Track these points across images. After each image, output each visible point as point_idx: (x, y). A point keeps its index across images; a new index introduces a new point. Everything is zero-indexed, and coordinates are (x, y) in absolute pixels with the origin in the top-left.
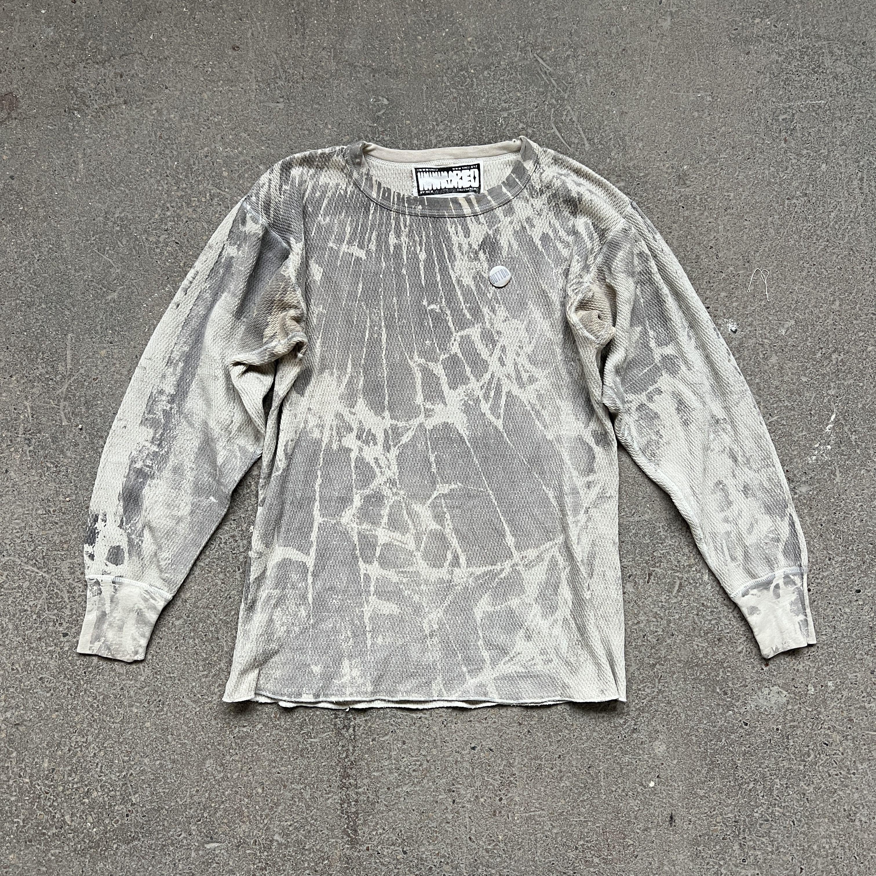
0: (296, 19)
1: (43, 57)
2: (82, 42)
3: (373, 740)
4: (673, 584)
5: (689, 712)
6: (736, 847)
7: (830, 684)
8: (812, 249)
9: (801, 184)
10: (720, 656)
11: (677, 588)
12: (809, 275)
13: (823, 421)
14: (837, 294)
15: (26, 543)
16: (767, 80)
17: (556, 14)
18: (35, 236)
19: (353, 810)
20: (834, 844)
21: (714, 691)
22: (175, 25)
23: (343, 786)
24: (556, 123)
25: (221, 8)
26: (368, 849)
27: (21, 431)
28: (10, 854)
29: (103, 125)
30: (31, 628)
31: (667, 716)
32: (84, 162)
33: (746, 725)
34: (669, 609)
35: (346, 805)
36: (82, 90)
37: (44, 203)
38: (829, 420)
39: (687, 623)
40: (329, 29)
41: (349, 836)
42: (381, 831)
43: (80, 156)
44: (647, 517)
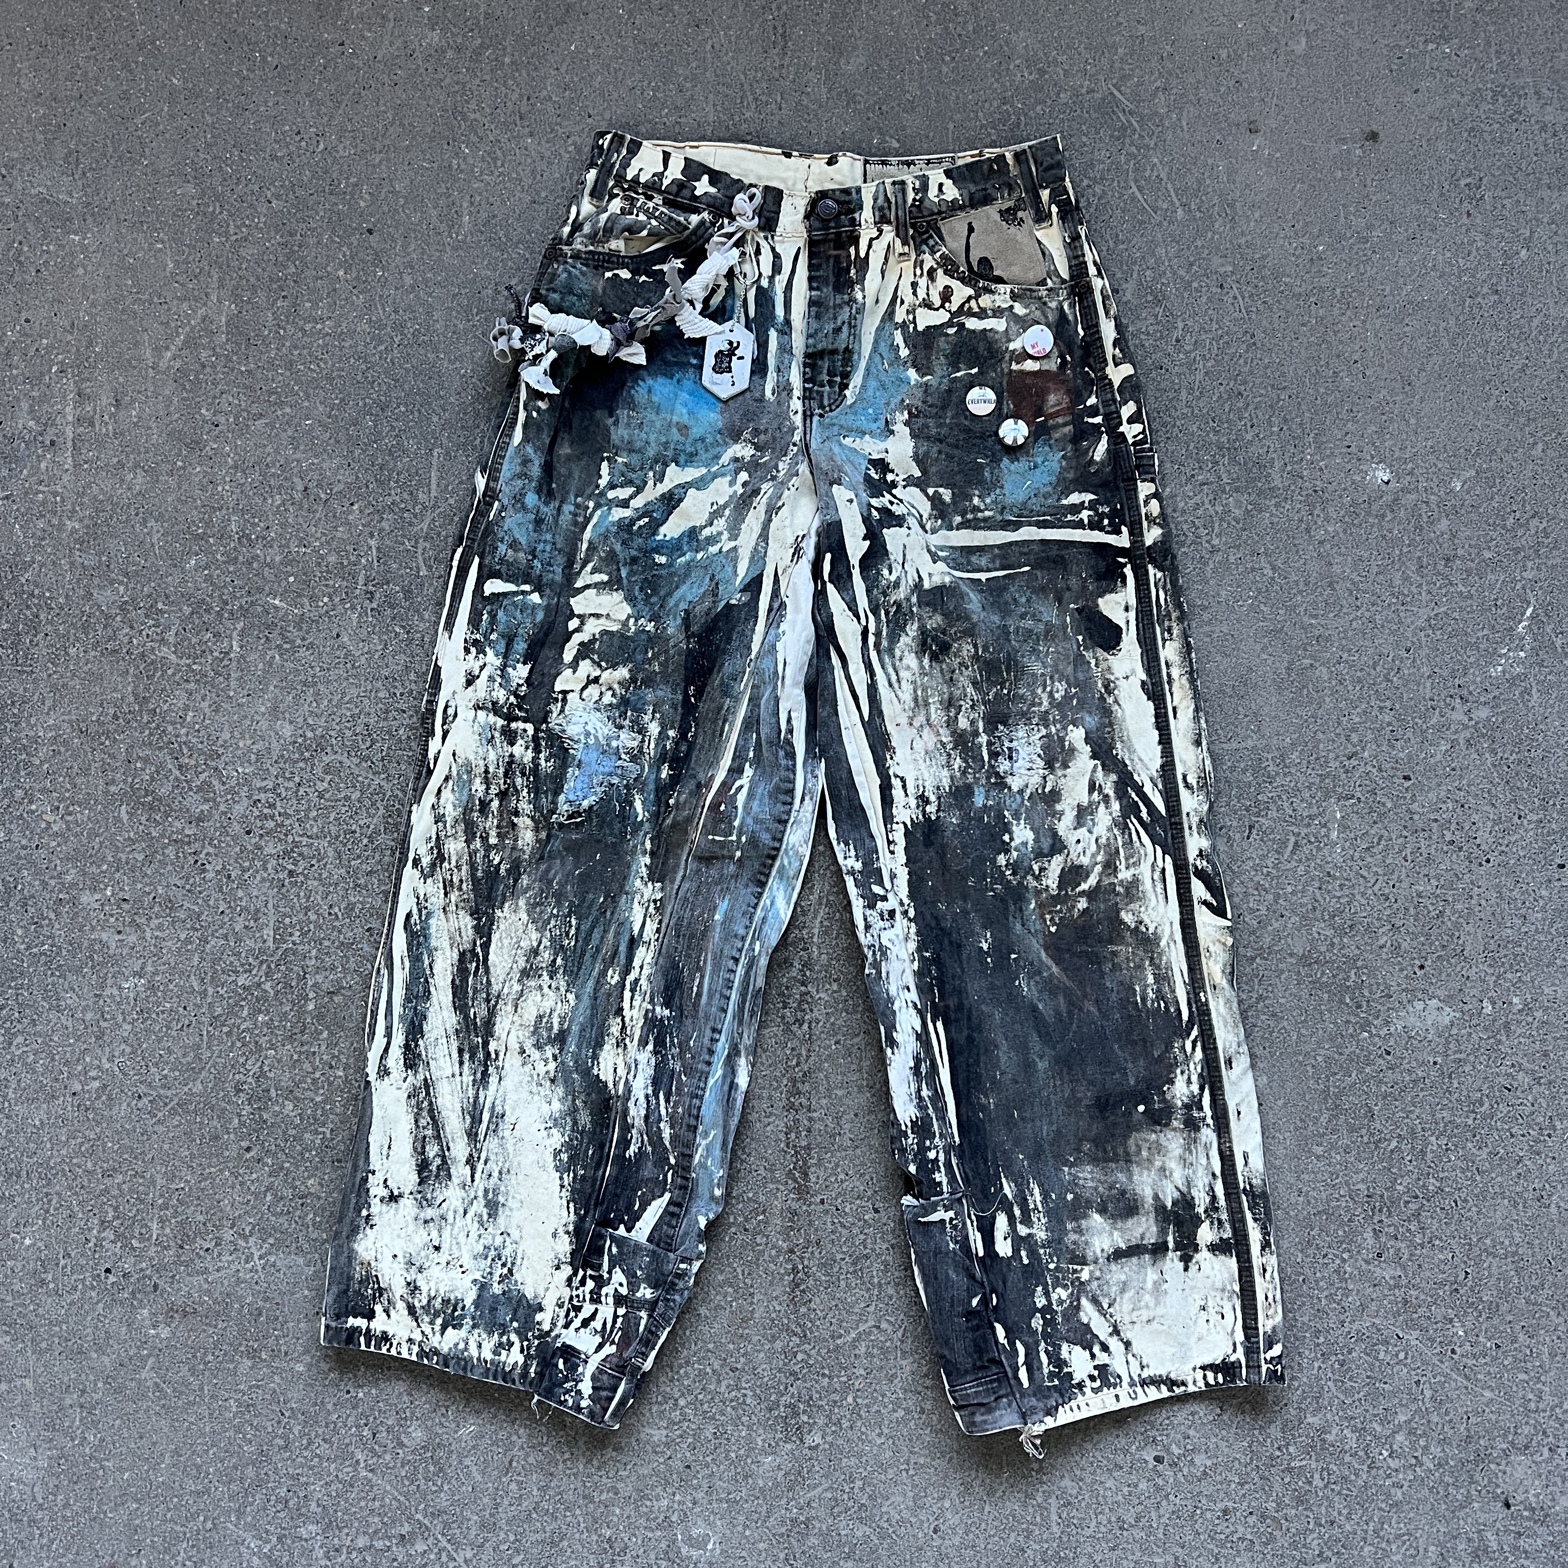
0: (775, 28)
1: (422, 70)
2: (477, 53)
3: (837, 1043)
4: (1285, 843)
5: (1303, 1031)
6: (1368, 1235)
7: (1515, 1000)
8: (1503, 369)
9: (1490, 277)
10: (1353, 951)
11: (1290, 848)
12: (1498, 406)
13: (1515, 617)
14: (1540, 434)
15: (359, 738)
16: (1445, 129)
17: (1142, 29)
18: (396, 312)
19: (804, 1143)
20: (1519, 1240)
21: (1342, 1002)
22: (607, 31)
23: (790, 1107)
24: (1136, 181)
25: (672, 10)
26: (822, 1202)
27: (361, 581)
28: (309, 1178)
29: (499, 163)
30: (359, 857)
31: (1271, 1033)
32: (470, 214)
33: (1388, 1053)
34: (1278, 877)
35: (793, 1135)
36: (472, 116)
37: (412, 267)
38: (1523, 614)
39: (1305, 900)
40: (819, 43)
41: (795, 1181)
42: (842, 1176)
43: (465, 205)
44: (1250, 743)
